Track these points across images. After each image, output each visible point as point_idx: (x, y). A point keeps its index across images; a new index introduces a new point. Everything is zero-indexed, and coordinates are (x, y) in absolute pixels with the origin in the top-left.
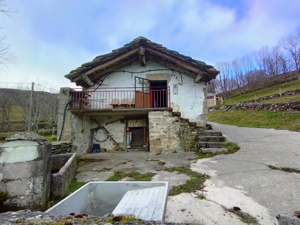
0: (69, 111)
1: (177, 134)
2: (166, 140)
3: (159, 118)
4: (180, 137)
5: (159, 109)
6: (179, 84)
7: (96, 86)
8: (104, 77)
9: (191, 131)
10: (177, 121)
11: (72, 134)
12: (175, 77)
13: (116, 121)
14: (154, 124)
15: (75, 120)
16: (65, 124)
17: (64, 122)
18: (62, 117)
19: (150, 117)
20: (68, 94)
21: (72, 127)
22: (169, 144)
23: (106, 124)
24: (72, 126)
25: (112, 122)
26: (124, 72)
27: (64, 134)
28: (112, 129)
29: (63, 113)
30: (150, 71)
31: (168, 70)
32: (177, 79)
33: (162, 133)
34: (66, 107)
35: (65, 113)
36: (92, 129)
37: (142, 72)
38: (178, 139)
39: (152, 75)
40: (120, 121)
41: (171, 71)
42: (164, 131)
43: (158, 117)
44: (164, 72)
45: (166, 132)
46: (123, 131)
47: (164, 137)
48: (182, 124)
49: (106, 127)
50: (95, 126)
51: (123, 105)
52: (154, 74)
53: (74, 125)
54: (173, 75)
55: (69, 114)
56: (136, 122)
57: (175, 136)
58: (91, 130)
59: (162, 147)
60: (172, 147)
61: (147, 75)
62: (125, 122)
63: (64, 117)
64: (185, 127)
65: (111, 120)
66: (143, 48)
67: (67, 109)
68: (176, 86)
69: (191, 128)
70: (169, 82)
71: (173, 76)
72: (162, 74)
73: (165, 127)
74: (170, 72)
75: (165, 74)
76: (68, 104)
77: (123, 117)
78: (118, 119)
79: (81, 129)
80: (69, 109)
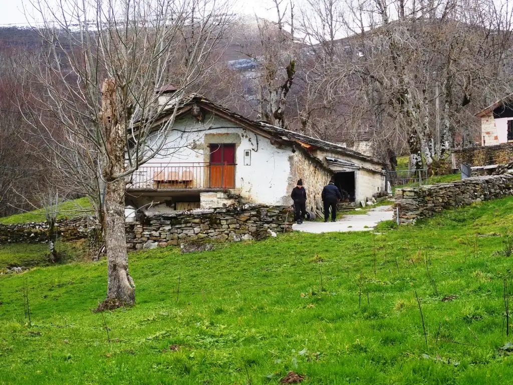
3: (212, 201)
5: (212, 189)
6: (253, 149)
12: (248, 139)
13: (160, 204)
19: (202, 199)
23: (146, 208)
25: (154, 206)
30: (210, 129)
31: (237, 128)
32: (250, 141)
37: (198, 131)
39: (213, 135)
40: (164, 205)
41: (242, 129)
43: (211, 199)
44: (231, 131)
51: (170, 182)
52: (217, 134)
54: (245, 135)
56: (188, 205)
61: (206, 135)
62: (173, 205)
66: (198, 106)
68: (248, 152)
70: (239, 146)
71: (244, 137)
72: (227, 134)
74: (240, 132)
75: (234, 134)
77: (169, 199)
78: (163, 201)
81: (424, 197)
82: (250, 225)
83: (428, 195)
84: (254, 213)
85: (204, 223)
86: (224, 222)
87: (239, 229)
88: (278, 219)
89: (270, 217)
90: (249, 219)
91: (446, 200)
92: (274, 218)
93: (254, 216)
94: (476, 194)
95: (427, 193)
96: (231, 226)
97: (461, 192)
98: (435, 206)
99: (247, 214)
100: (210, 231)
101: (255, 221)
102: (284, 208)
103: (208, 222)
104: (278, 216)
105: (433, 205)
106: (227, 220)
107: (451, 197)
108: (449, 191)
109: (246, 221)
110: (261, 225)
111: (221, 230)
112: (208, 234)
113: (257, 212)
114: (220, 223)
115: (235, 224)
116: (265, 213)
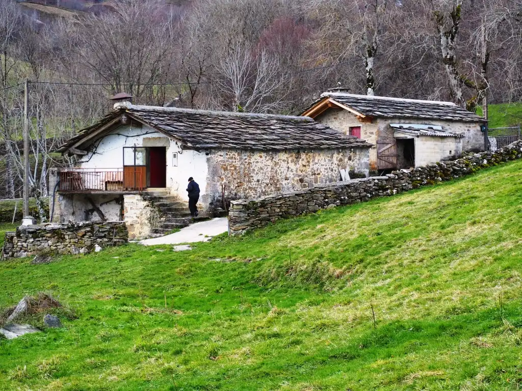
0: (58, 193)
1: (147, 219)
2: (138, 225)
4: (150, 223)
5: (133, 192)
6: (179, 152)
7: (90, 154)
8: (98, 143)
9: (159, 217)
10: (148, 206)
11: (61, 216)
12: (175, 142)
13: (111, 201)
14: (129, 209)
15: (63, 202)
16: (55, 205)
17: (54, 204)
18: (52, 199)
19: (125, 200)
20: (56, 175)
21: (61, 209)
22: (141, 230)
23: (101, 205)
24: (60, 207)
25: (106, 203)
26: (119, 134)
27: (55, 216)
28: (107, 211)
29: (53, 195)
30: (146, 133)
32: (177, 144)
33: (136, 219)
34: (55, 188)
35: (54, 194)
36: (86, 210)
37: (138, 136)
38: (149, 225)
39: (149, 139)
40: (114, 202)
42: (136, 216)
43: (132, 201)
45: (138, 218)
46: (119, 214)
47: (136, 222)
48: (152, 209)
49: (101, 209)
50: (90, 207)
52: (152, 138)
53: (63, 207)
55: (57, 196)
57: (147, 222)
58: (85, 212)
59: (134, 232)
60: (144, 234)
61: (144, 139)
62: (121, 202)
63: (54, 199)
64: (155, 213)
65: (106, 200)
67: (56, 190)
68: (175, 155)
69: (159, 214)
70: (168, 149)
71: (172, 141)
72: (160, 138)
73: (138, 212)
75: (164, 138)
76: (56, 186)
77: (118, 196)
78: (113, 199)
79: (71, 211)
80: (57, 191)
81: (256, 209)
82: (86, 240)
83: (260, 207)
84: (88, 229)
85: (54, 237)
86: (67, 237)
87: (77, 243)
88: (109, 234)
89: (103, 232)
90: (85, 235)
91: (284, 209)
92: (106, 233)
93: (88, 232)
94: (327, 200)
95: (259, 205)
96: (72, 240)
97: (305, 200)
98: (270, 216)
99: (83, 230)
100: (57, 244)
101: (90, 237)
102: (115, 225)
103: (57, 237)
104: (109, 231)
105: (268, 215)
106: (69, 235)
107: (291, 206)
108: (290, 201)
109: (83, 236)
110: (94, 240)
111: (65, 243)
112: (57, 246)
113: (91, 228)
114: (64, 238)
115: (74, 238)
116: (97, 229)
